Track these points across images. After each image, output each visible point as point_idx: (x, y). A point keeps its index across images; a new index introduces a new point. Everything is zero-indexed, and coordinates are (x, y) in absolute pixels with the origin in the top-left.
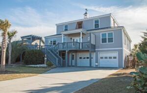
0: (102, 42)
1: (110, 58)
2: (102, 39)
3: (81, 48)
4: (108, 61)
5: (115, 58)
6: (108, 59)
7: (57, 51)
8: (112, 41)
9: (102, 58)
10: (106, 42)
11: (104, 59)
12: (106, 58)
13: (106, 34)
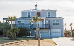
0: (54, 25)
1: (57, 32)
2: (54, 23)
3: (45, 27)
4: (56, 34)
5: (59, 32)
6: (56, 33)
7: (32, 29)
8: (58, 25)
9: (53, 32)
10: (55, 25)
11: (54, 33)
12: (55, 32)
13: (55, 21)
